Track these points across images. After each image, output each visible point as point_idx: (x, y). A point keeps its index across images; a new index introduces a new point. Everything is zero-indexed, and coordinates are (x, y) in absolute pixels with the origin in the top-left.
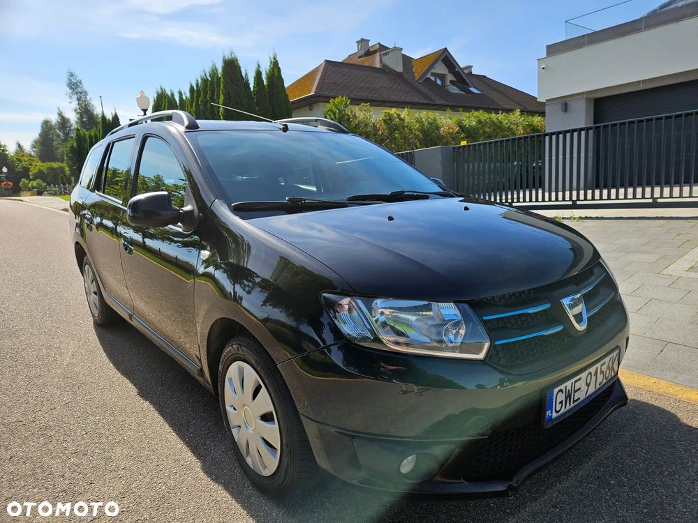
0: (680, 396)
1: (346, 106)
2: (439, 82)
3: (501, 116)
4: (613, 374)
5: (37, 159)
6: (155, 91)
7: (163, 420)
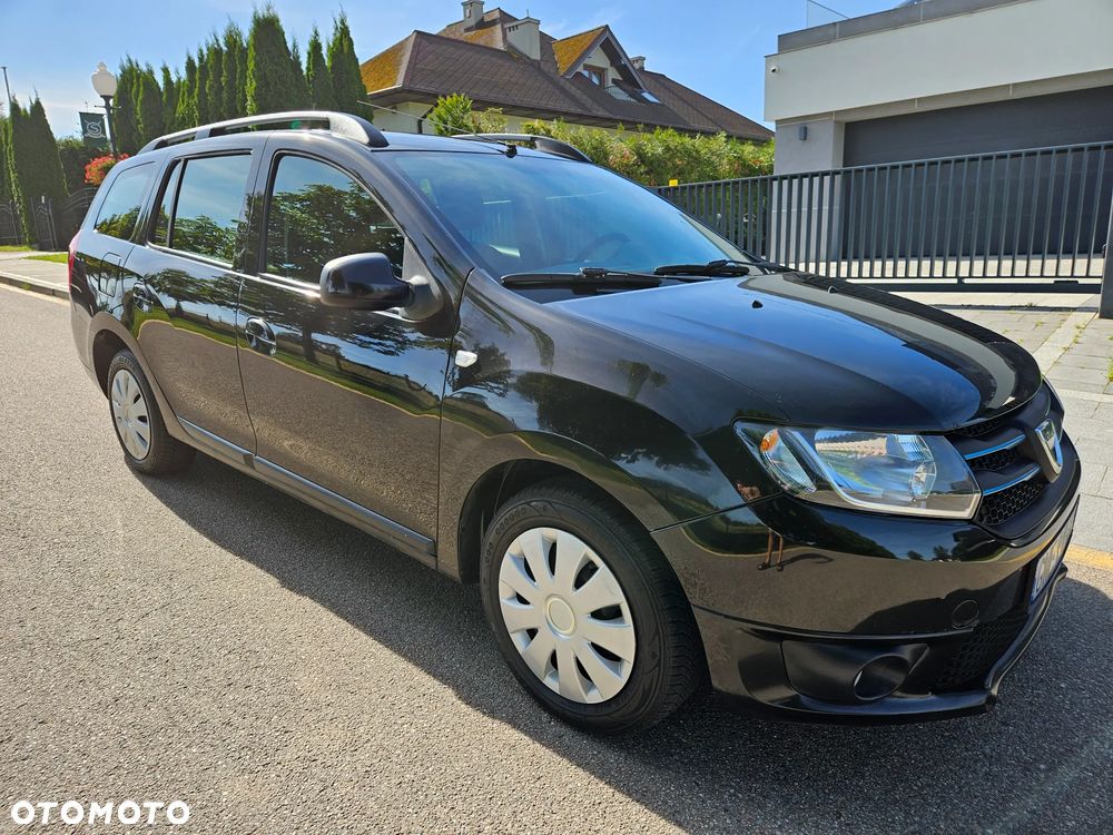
1: (465, 110)
2: (595, 80)
3: (699, 141)
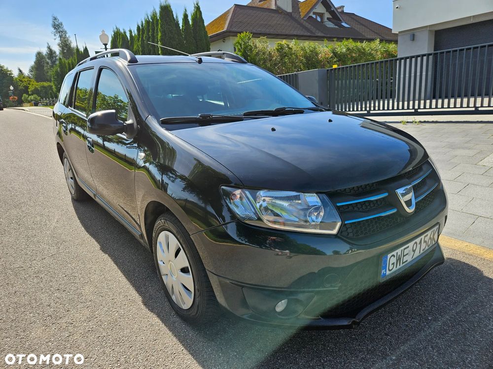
0: (485, 256)
1: (249, 39)
2: (319, 19)
3: (365, 44)
4: (434, 243)
5: (33, 80)
6: (112, 30)
7: (117, 267)
